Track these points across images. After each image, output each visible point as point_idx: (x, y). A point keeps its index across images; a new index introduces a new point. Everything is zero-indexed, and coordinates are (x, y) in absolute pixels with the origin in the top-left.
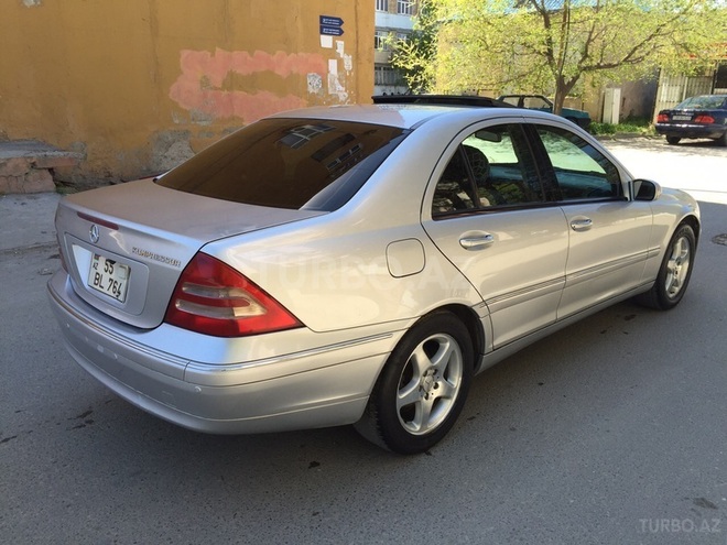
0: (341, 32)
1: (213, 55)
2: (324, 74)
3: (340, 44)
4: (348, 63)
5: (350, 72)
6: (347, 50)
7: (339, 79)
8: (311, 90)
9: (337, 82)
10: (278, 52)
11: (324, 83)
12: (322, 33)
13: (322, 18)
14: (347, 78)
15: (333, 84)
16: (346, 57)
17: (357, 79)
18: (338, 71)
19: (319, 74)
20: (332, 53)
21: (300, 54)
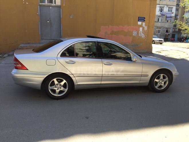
0: (144, 21)
1: (109, 27)
2: (138, 31)
3: (144, 24)
4: (146, 28)
5: (146, 30)
6: (145, 25)
7: (143, 32)
8: (134, 35)
9: (142, 33)
10: (125, 26)
11: (138, 33)
12: (138, 21)
13: (139, 17)
14: (145, 32)
15: (140, 33)
16: (145, 27)
17: (148, 32)
18: (142, 30)
19: (136, 31)
20: (141, 26)
21: (132, 26)
